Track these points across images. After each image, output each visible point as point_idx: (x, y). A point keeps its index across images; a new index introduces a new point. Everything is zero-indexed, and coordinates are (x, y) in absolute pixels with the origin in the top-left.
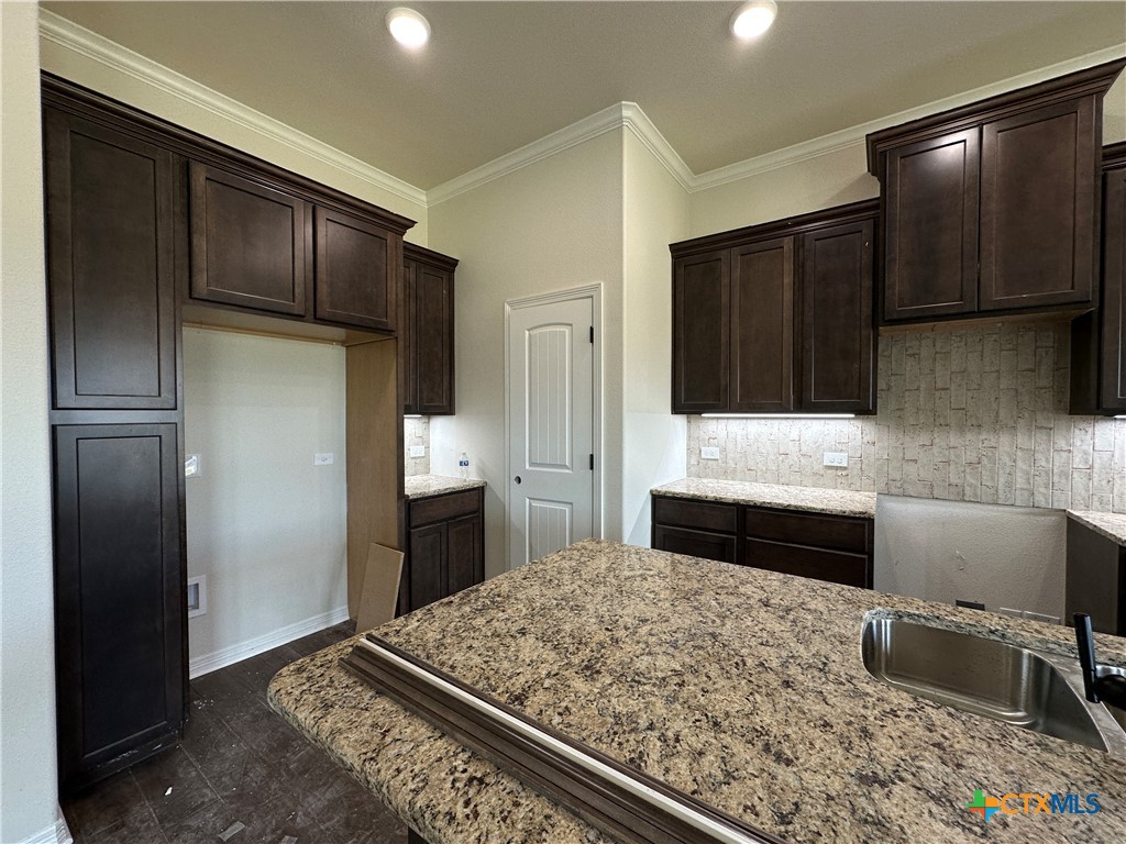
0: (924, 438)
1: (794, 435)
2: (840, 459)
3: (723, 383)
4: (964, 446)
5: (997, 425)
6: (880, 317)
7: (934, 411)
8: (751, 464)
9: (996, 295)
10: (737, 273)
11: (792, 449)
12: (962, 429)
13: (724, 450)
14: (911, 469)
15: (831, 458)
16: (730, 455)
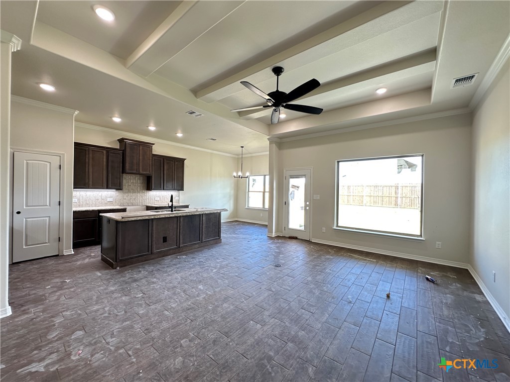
0: (127, 195)
1: (100, 194)
2: (111, 200)
3: (86, 182)
4: (134, 195)
5: (138, 192)
6: (124, 172)
7: (129, 190)
8: (88, 203)
9: (141, 172)
10: (91, 155)
11: (100, 198)
12: (133, 193)
13: (79, 200)
14: (124, 200)
15: (109, 200)
16: (81, 201)
